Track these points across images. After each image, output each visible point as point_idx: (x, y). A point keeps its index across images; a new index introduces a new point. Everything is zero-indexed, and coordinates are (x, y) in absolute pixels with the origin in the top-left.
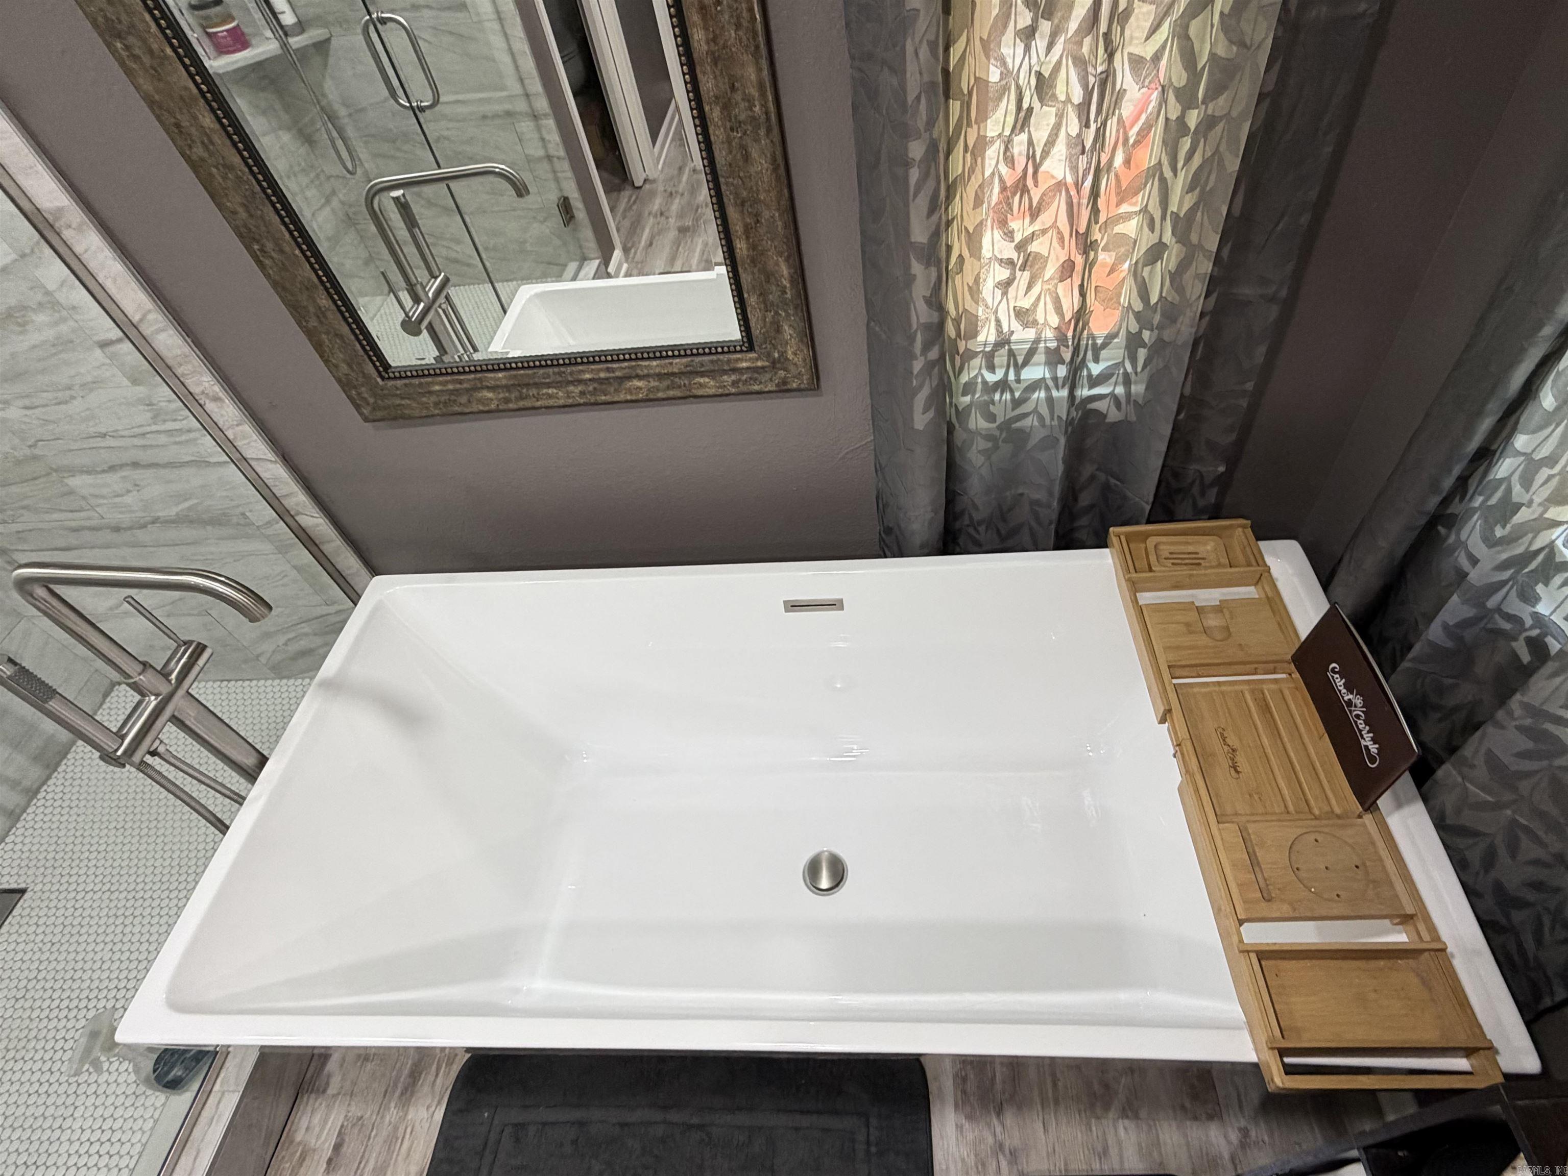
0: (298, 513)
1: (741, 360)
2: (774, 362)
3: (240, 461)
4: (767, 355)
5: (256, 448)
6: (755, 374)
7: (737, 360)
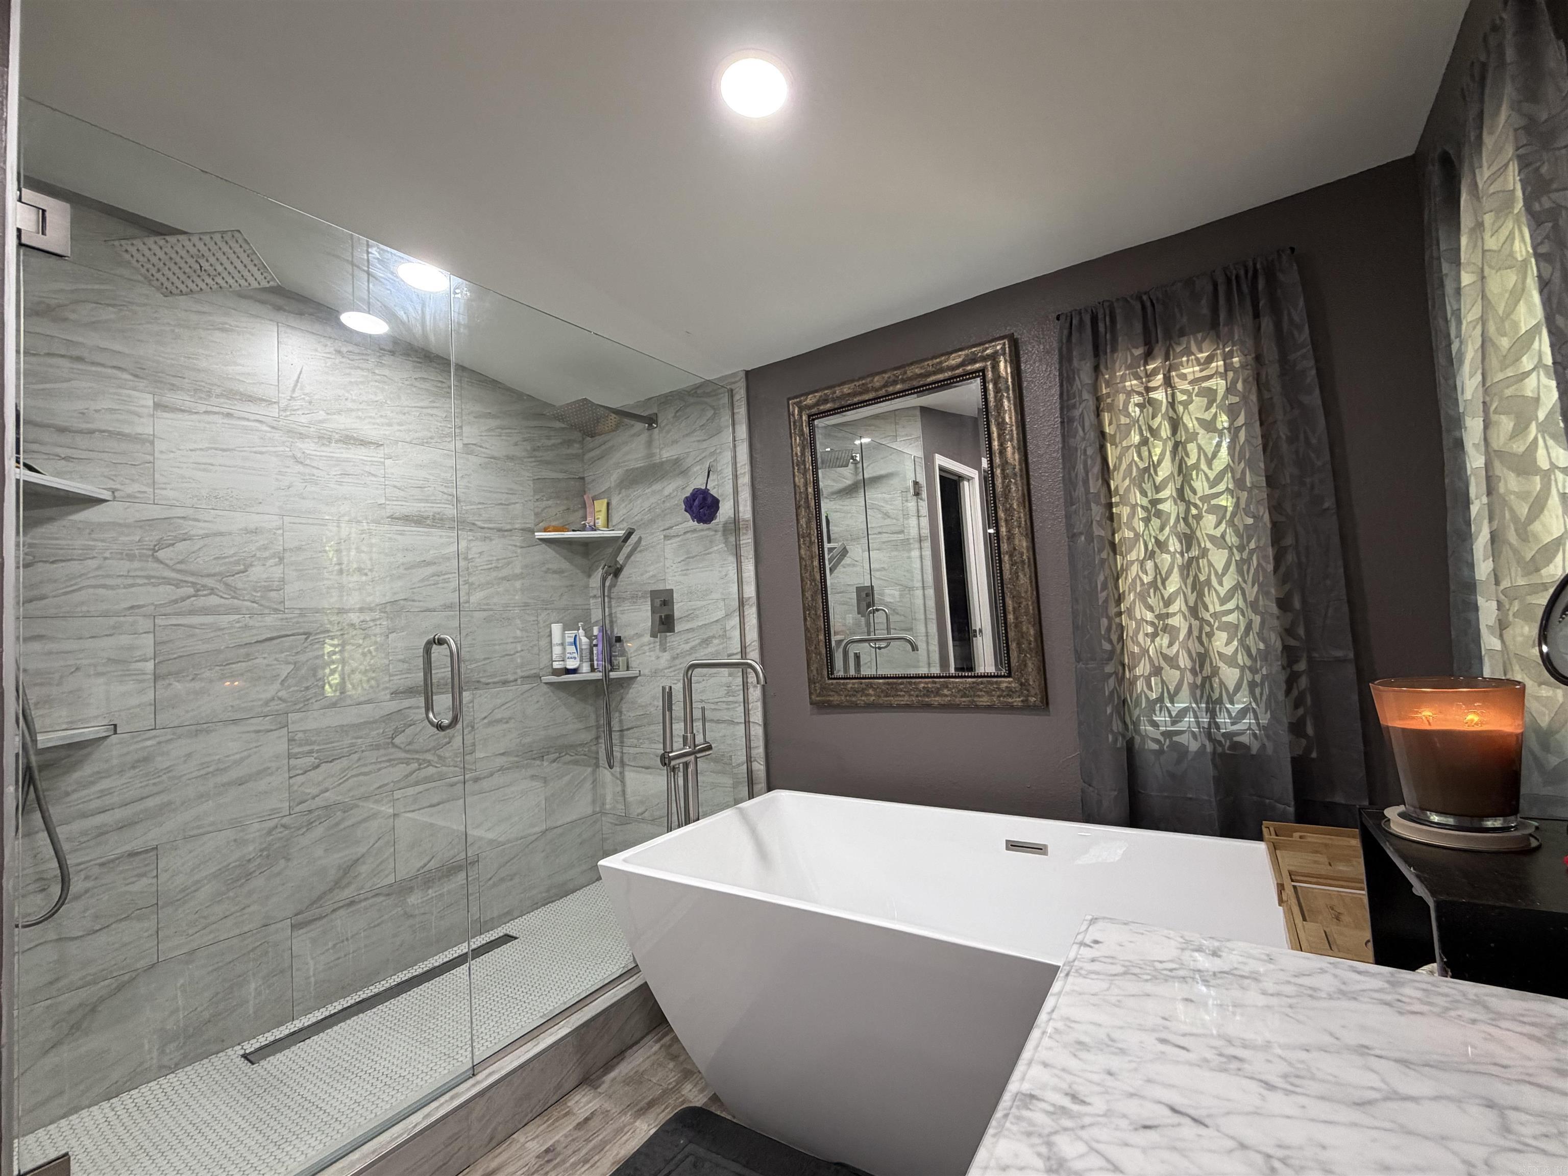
0: (755, 760)
1: (1004, 682)
2: (1022, 684)
3: (747, 723)
4: (1018, 680)
5: (757, 716)
6: (1010, 692)
7: (1001, 682)
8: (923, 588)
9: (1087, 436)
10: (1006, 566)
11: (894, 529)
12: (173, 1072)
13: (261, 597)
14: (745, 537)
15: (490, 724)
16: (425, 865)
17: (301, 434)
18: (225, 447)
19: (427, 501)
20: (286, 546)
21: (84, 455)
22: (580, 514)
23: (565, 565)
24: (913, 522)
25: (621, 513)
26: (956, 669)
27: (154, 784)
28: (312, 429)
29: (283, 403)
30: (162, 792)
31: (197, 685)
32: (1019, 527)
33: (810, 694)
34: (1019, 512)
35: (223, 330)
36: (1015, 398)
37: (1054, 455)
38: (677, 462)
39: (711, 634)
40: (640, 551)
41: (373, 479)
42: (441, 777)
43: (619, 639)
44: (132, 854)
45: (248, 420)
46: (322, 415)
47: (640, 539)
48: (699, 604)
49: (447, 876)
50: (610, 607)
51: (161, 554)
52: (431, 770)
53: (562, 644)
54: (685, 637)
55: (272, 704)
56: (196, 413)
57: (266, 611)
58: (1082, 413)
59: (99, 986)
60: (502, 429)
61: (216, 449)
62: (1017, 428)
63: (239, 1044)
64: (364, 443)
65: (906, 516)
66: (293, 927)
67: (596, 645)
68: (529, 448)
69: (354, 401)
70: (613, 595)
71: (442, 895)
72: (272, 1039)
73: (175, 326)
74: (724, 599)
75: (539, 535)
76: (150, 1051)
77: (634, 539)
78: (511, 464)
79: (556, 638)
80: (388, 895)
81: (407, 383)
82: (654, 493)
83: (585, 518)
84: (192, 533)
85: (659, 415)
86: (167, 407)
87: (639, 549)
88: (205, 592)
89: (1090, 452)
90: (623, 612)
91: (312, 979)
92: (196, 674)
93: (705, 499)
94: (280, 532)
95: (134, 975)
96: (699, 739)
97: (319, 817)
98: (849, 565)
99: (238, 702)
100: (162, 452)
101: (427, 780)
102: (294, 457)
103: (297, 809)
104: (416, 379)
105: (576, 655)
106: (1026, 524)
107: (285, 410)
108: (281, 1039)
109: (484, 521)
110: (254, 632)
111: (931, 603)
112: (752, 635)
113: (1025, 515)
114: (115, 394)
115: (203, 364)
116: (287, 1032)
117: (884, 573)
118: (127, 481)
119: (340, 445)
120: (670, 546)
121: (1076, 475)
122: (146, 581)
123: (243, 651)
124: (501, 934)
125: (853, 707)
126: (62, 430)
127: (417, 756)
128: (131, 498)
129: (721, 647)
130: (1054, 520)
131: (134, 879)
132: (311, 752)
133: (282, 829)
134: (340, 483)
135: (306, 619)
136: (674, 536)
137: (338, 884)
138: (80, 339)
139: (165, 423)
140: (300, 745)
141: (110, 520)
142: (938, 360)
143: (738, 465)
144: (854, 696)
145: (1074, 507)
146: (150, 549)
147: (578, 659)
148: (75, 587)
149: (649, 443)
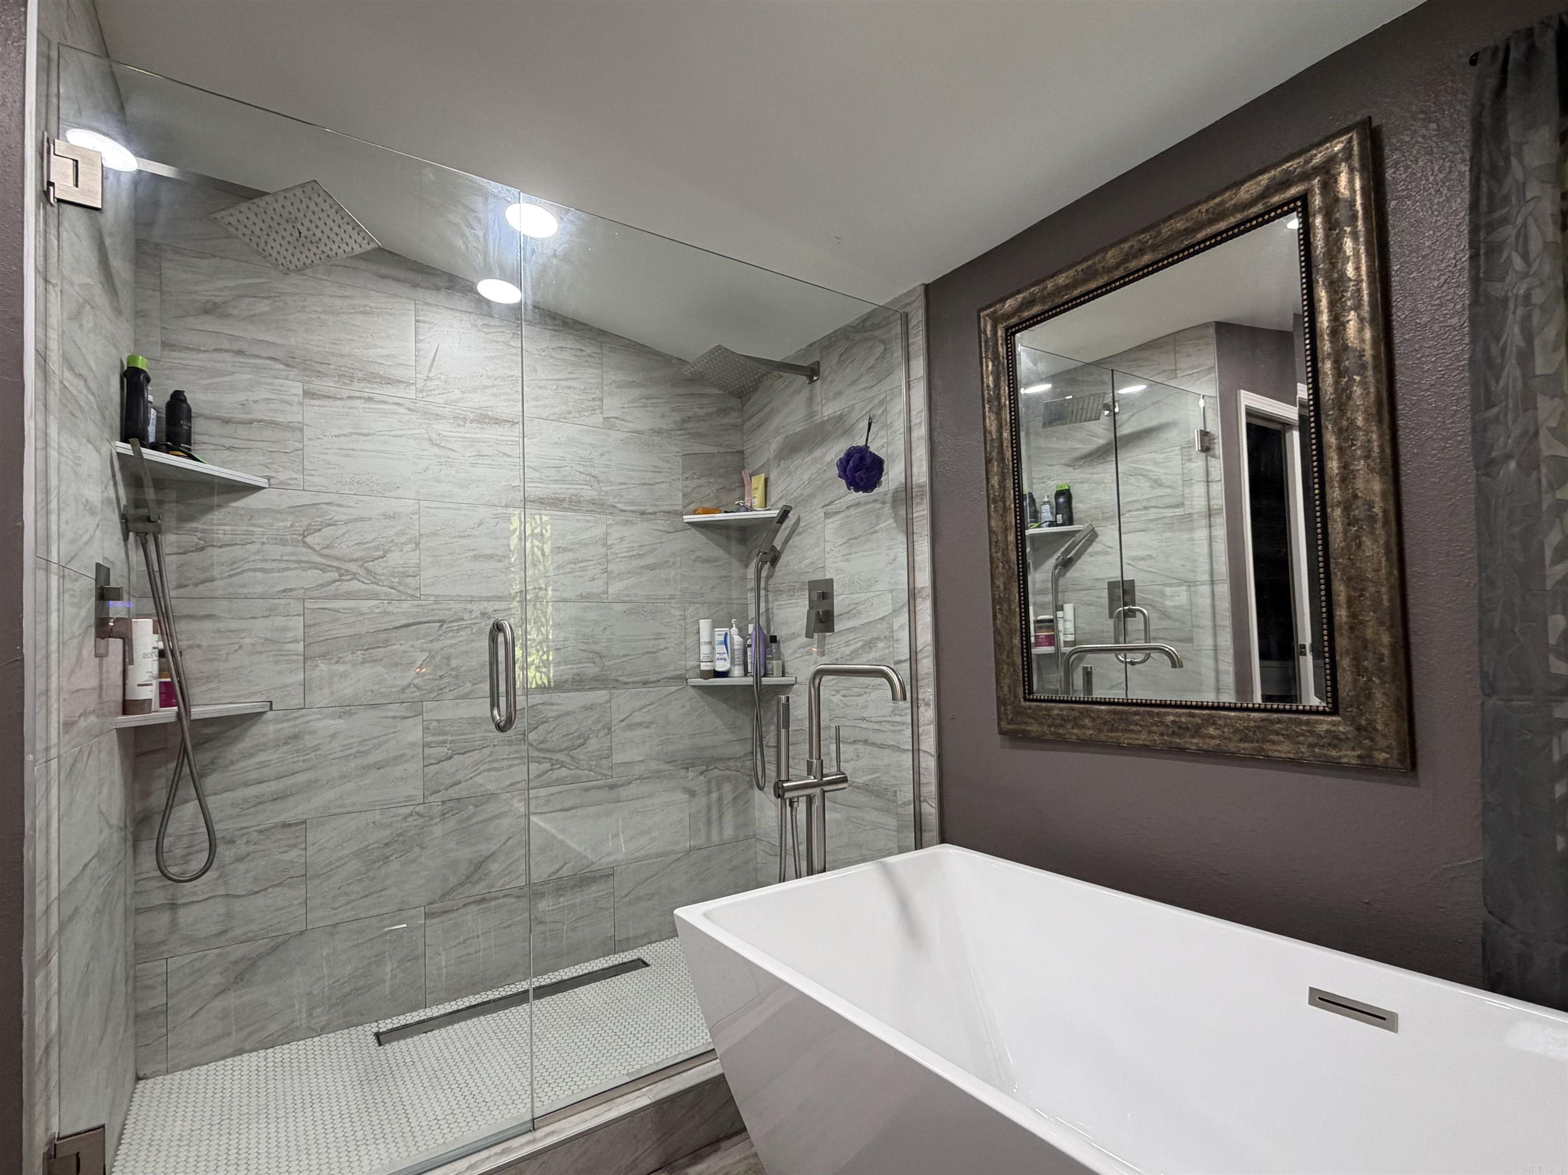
0: (925, 801)
1: (1322, 722)
2: (1359, 728)
3: (916, 751)
4: (1353, 720)
5: (929, 743)
6: (1335, 740)
7: (1316, 722)
8: (1213, 582)
9: (1534, 268)
10: (1337, 527)
11: (1169, 501)
12: (319, 1036)
13: (399, 583)
14: (920, 508)
15: (630, 727)
16: (558, 871)
17: (437, 415)
18: (366, 431)
19: (563, 482)
20: (422, 531)
21: (246, 444)
22: (737, 493)
23: (719, 553)
24: (1199, 489)
25: (780, 489)
26: (1266, 698)
27: (304, 761)
28: (448, 409)
29: (420, 384)
30: (310, 769)
31: (341, 668)
32: (1367, 457)
33: (1000, 719)
34: (1367, 432)
35: (365, 313)
36: (1368, 231)
37: (1454, 321)
38: (840, 419)
39: (875, 635)
40: (799, 534)
41: (509, 459)
42: (576, 780)
43: (774, 639)
44: (285, 825)
45: (386, 402)
46: (457, 394)
47: (799, 519)
48: (863, 596)
49: (581, 886)
50: (767, 601)
51: (308, 540)
52: (564, 772)
53: (710, 643)
54: (844, 638)
55: (407, 691)
56: (340, 399)
57: (403, 598)
58: (1525, 225)
59: (257, 944)
60: (647, 399)
61: (358, 434)
62: (1371, 283)
63: (376, 1021)
64: (498, 421)
65: (1187, 482)
66: (427, 916)
67: (750, 646)
68: (678, 419)
69: (489, 377)
70: (770, 588)
71: (574, 905)
72: (403, 1022)
73: (320, 313)
74: (892, 591)
75: (688, 518)
76: (300, 1013)
77: (792, 517)
78: (657, 439)
79: (705, 636)
80: (519, 897)
81: (543, 354)
82: (815, 461)
83: (743, 498)
84: (337, 518)
85: (821, 363)
86: (314, 394)
87: (797, 531)
88: (349, 577)
89: (1538, 297)
90: (780, 607)
91: (444, 971)
92: (341, 658)
93: (862, 459)
94: (417, 516)
95: (287, 937)
96: (830, 769)
97: (452, 809)
98: (1097, 553)
99: (377, 687)
100: (310, 439)
101: (559, 782)
102: (430, 439)
103: (431, 799)
104: (553, 349)
105: (726, 656)
106: (1382, 451)
107: (422, 391)
108: (411, 1025)
109: (626, 503)
110: (392, 618)
111: (1225, 605)
112: (925, 637)
113: (1381, 436)
114: (270, 384)
115: (346, 349)
116: (417, 1019)
117: (1150, 562)
118: (281, 469)
119: (474, 425)
120: (832, 525)
121: (1503, 350)
122: (297, 565)
123: (383, 636)
124: (635, 957)
125: (1059, 742)
126: (227, 422)
127: (548, 756)
128: (284, 485)
129: (886, 651)
130: (1445, 439)
131: (287, 849)
132: (445, 742)
133: (417, 817)
134: (474, 465)
135: (440, 606)
136: (836, 513)
137: (468, 879)
138: (242, 334)
139: (313, 411)
140: (434, 735)
141: (267, 507)
142: (1218, 200)
143: (913, 413)
144: (1062, 726)
145: (1496, 410)
146: (299, 535)
147: (728, 661)
148: (238, 570)
149: (811, 400)
